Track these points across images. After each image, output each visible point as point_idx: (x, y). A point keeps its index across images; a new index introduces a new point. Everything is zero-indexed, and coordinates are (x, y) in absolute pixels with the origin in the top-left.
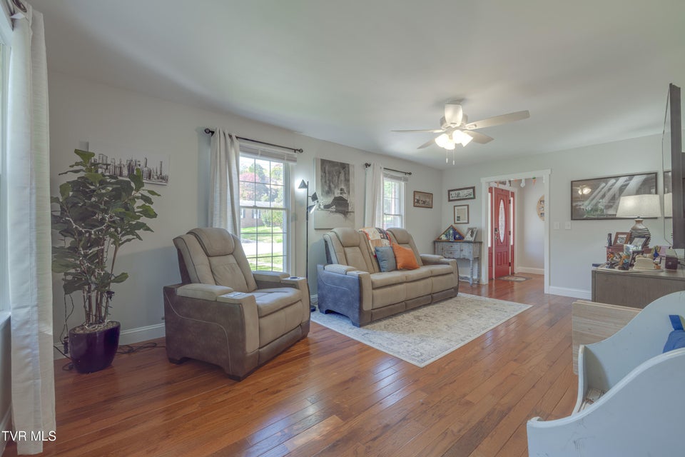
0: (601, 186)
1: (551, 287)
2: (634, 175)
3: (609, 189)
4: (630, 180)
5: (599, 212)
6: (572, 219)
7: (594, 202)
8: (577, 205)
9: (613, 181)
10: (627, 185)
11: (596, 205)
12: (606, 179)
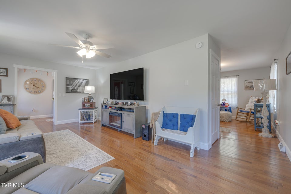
0: (75, 82)
1: (58, 121)
2: (84, 79)
3: (78, 83)
4: (83, 81)
5: (75, 91)
6: (66, 93)
7: (73, 87)
8: (68, 87)
9: (79, 80)
10: (82, 82)
11: (74, 88)
12: (77, 79)
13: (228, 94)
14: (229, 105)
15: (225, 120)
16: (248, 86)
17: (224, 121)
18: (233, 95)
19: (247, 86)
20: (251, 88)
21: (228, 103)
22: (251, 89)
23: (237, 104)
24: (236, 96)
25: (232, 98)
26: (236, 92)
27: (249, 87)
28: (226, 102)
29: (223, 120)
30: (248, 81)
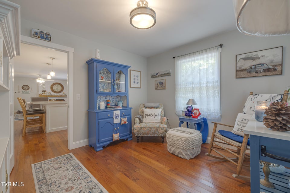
13: (200, 89)
14: (200, 114)
15: (182, 155)
16: (242, 68)
17: (180, 155)
18: (211, 92)
19: (240, 67)
20: (250, 72)
21: (198, 110)
22: (249, 75)
23: (219, 111)
24: (217, 94)
25: (208, 97)
26: (217, 84)
27: (245, 70)
28: (194, 107)
29: (178, 153)
30: (243, 56)
